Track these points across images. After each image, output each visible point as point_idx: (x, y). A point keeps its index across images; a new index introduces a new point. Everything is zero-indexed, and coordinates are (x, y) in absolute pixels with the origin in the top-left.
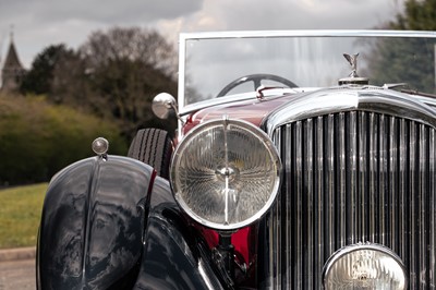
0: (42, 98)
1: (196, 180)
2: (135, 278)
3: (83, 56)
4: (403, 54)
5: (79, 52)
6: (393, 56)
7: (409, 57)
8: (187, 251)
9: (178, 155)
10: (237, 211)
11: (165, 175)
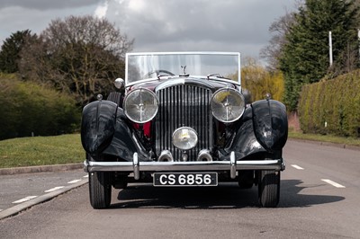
0: (13, 75)
1: (131, 108)
2: (110, 142)
3: (44, 40)
4: (304, 39)
5: (42, 37)
6: (296, 40)
7: (309, 41)
8: (129, 131)
9: (126, 100)
10: (145, 117)
11: (121, 106)
